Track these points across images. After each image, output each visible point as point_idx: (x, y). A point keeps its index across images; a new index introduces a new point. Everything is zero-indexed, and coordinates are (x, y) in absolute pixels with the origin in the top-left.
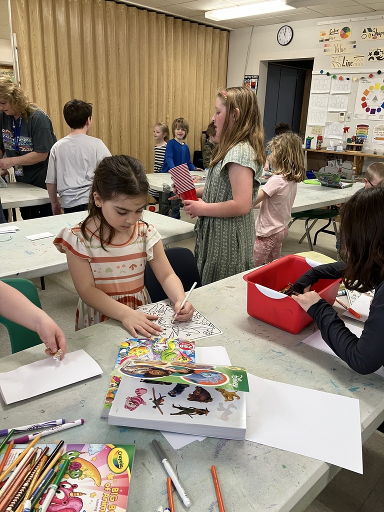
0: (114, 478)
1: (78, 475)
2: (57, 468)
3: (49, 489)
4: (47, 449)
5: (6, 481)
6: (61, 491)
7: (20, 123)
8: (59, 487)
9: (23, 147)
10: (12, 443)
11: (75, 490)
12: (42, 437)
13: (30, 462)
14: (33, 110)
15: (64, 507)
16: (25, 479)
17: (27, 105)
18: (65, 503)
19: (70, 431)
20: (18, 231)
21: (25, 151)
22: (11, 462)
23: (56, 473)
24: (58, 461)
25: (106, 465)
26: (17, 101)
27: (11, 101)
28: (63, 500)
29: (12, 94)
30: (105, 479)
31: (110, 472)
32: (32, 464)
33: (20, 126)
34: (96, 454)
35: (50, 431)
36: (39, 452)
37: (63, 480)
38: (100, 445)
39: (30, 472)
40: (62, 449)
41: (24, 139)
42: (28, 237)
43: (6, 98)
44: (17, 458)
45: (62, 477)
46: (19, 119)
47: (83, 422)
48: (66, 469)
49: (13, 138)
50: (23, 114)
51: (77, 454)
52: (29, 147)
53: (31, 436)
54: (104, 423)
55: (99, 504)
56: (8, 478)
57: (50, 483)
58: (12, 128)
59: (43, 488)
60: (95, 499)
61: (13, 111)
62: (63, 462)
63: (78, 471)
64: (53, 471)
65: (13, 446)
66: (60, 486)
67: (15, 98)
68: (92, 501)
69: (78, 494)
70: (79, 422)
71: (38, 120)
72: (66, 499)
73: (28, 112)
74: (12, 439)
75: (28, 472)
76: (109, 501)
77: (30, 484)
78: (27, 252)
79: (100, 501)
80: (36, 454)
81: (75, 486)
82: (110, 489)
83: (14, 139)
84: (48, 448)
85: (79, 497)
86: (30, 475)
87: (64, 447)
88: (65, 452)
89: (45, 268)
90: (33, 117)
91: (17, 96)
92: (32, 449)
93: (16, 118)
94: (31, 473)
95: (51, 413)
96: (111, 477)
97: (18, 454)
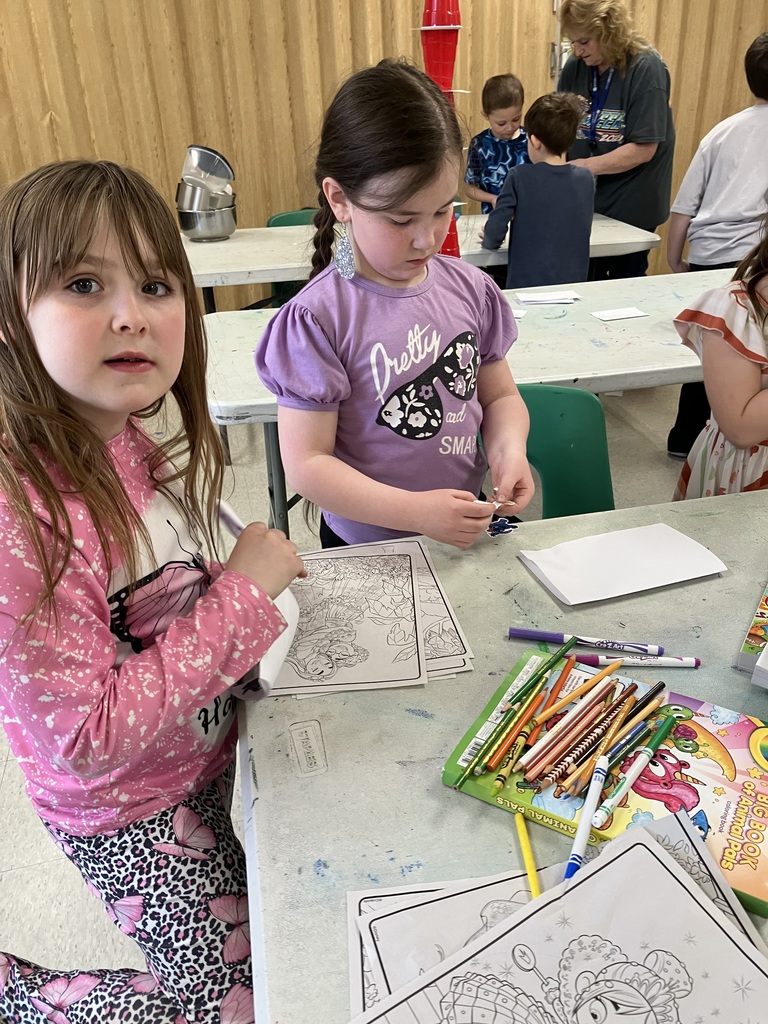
0: (762, 777)
1: (690, 749)
2: (651, 724)
3: (639, 753)
4: (634, 688)
5: (563, 715)
6: (658, 763)
7: (609, 80)
8: (655, 756)
9: (605, 133)
10: (573, 658)
11: (684, 771)
12: (622, 667)
13: (604, 698)
14: (641, 50)
15: (664, 791)
16: (596, 722)
17: (629, 41)
18: (665, 784)
19: (672, 671)
20: (577, 302)
21: (608, 140)
22: (571, 688)
23: (650, 731)
24: (653, 714)
25: (746, 750)
26: (610, 33)
27: (599, 37)
28: (663, 778)
29: (604, 19)
30: (742, 773)
31: (755, 765)
32: (608, 703)
33: (606, 88)
34: (724, 726)
35: (637, 660)
36: (619, 688)
37: (662, 747)
38: (735, 714)
39: (603, 715)
40: (660, 695)
41: (610, 116)
42: (596, 314)
43: (592, 28)
44: (580, 686)
45: (661, 741)
46: (607, 73)
47: (698, 664)
48: (669, 732)
49: (588, 112)
50: (618, 62)
51: (690, 714)
52: (618, 132)
53: (602, 659)
54: (740, 678)
55: (731, 811)
56: (567, 712)
57: (639, 743)
58: (591, 92)
59: (628, 746)
60: (723, 800)
61: (600, 57)
62: (662, 718)
63: (691, 742)
64: (645, 726)
65: (574, 664)
66: (658, 757)
67: (608, 28)
68: (717, 800)
69: (691, 780)
70: (690, 661)
71: (647, 70)
72: (668, 779)
73: (629, 54)
74: (574, 653)
75: (600, 713)
76: (750, 813)
77: (605, 732)
78: (593, 341)
79: (733, 806)
80: (613, 689)
81: (685, 765)
82: (754, 795)
83: (590, 116)
84: (636, 687)
85: (693, 785)
86: (604, 719)
87: (665, 694)
88: (665, 703)
89: (626, 375)
90: (638, 65)
91: (614, 24)
92: (607, 680)
93: (603, 69)
94: (607, 716)
95: (637, 632)
96: (757, 773)
97: (582, 680)
